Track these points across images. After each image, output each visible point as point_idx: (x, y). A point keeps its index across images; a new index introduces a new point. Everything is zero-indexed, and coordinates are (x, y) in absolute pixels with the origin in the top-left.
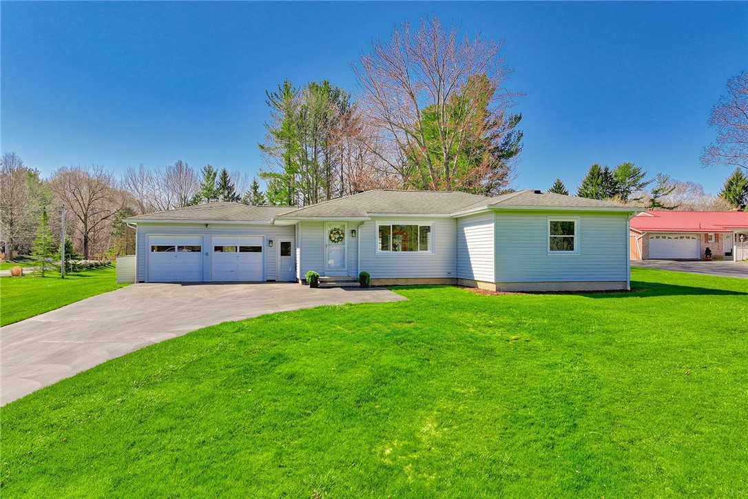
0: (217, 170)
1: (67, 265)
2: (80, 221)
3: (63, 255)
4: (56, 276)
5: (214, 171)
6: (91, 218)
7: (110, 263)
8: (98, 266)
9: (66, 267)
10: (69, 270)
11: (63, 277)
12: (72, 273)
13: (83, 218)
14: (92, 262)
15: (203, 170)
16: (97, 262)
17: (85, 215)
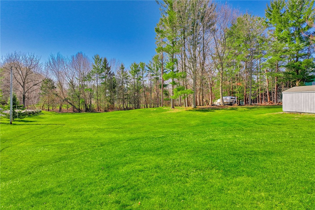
0: (102, 57)
1: (14, 113)
2: (20, 86)
3: (11, 106)
4: (5, 122)
5: (100, 58)
6: (27, 85)
7: (41, 111)
8: (34, 113)
9: (13, 115)
10: (16, 117)
11: (11, 123)
12: (17, 119)
13: (22, 84)
14: (30, 111)
15: (94, 58)
16: (33, 110)
17: (24, 83)
